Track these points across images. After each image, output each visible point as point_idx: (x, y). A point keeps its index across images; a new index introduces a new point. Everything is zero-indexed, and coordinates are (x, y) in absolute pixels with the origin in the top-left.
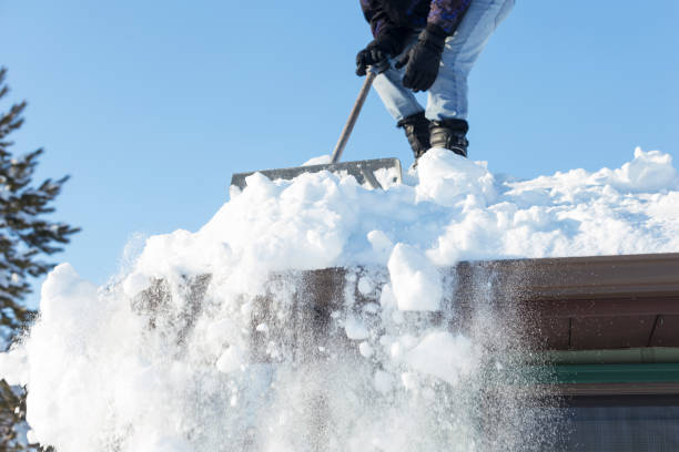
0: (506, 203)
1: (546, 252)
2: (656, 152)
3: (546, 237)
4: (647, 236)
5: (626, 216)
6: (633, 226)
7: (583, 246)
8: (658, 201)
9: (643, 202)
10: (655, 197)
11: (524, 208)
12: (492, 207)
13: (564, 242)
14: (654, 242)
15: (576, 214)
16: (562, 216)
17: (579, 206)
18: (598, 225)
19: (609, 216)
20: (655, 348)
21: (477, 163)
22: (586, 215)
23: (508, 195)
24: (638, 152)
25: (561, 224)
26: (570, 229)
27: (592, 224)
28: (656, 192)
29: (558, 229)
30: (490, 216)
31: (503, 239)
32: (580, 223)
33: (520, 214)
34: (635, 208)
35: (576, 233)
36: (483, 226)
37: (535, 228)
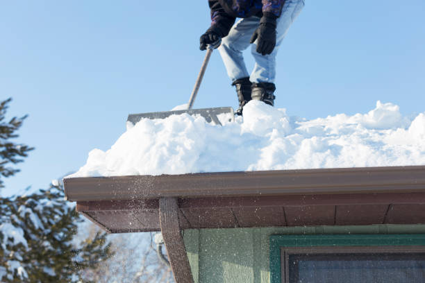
0: (297, 134)
1: (321, 165)
2: (389, 104)
3: (321, 156)
4: (383, 156)
5: (371, 143)
6: (375, 149)
7: (344, 162)
8: (390, 134)
9: (381, 134)
10: (388, 132)
11: (308, 138)
12: (288, 137)
13: (332, 159)
14: (387, 160)
15: (340, 142)
16: (331, 143)
17: (342, 136)
18: (353, 148)
19: (360, 143)
20: (387, 225)
21: (279, 109)
22: (346, 143)
23: (299, 130)
24: (379, 104)
25: (331, 148)
26: (336, 151)
27: (350, 147)
28: (389, 128)
29: (329, 151)
30: (288, 142)
31: (294, 157)
32: (342, 147)
33: (305, 141)
34: (376, 138)
35: (339, 154)
36: (283, 148)
37: (315, 150)
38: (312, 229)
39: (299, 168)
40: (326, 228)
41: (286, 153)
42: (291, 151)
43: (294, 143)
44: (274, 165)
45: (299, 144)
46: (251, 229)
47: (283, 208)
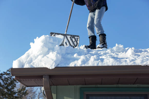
0: (89, 54)
1: (97, 65)
2: (120, 45)
3: (97, 62)
4: (118, 62)
5: (113, 58)
6: (115, 60)
7: (105, 64)
9: (117, 55)
10: (120, 54)
11: (93, 56)
12: (86, 55)
13: (101, 63)
14: (119, 63)
15: (103, 57)
16: (101, 57)
17: (104, 55)
18: (108, 59)
19: (110, 57)
20: (119, 85)
22: (106, 57)
23: (90, 53)
24: (117, 45)
25: (100, 59)
26: (102, 60)
27: (107, 59)
29: (100, 60)
30: (86, 57)
31: (88, 62)
32: (104, 59)
33: (92, 57)
34: (116, 56)
35: (103, 61)
36: (84, 59)
37: (95, 60)
38: (94, 86)
39: (90, 66)
40: (99, 86)
41: (86, 61)
42: (87, 60)
43: (88, 57)
44: (82, 64)
45: (90, 57)
46: (74, 86)
47: (85, 79)
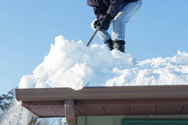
0: (137, 68)
1: (149, 84)
2: (185, 52)
3: (149, 79)
4: (181, 79)
5: (175, 73)
6: (177, 76)
7: (161, 82)
8: (185, 68)
9: (180, 68)
10: (184, 67)
11: (142, 70)
12: (131, 69)
13: (155, 80)
14: (183, 81)
15: (159, 72)
16: (154, 72)
17: (160, 69)
18: (166, 75)
19: (169, 72)
21: (128, 54)
22: (162, 72)
23: (138, 65)
24: (179, 52)
25: (154, 75)
26: (157, 76)
27: (164, 75)
28: (184, 65)
29: (153, 76)
30: (132, 72)
31: (135, 79)
32: (160, 75)
33: (141, 71)
34: (178, 70)
35: (159, 78)
36: (129, 75)
37: (146, 76)
38: (144, 117)
39: (138, 85)
40: (151, 116)
41: (131, 77)
42: (134, 76)
43: (134, 72)
45: (137, 72)
46: (112, 117)
47: (129, 106)
